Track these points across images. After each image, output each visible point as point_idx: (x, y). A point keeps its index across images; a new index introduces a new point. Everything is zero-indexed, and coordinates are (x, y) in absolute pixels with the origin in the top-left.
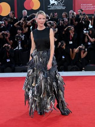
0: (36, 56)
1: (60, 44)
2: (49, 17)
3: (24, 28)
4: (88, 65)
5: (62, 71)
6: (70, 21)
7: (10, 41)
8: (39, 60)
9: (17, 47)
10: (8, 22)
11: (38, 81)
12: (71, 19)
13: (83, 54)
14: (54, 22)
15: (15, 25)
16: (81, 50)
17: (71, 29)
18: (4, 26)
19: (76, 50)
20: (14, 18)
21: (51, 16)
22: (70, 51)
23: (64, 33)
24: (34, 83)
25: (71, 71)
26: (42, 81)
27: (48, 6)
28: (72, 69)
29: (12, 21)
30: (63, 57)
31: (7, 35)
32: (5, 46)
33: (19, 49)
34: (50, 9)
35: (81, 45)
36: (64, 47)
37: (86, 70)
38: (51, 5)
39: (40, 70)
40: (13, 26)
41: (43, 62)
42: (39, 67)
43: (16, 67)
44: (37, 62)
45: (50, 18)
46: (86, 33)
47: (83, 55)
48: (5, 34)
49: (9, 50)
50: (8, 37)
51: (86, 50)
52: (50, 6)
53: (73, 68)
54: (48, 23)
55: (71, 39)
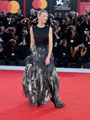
0: (36, 52)
1: (62, 41)
2: (53, 16)
3: (29, 26)
4: (87, 63)
5: (62, 67)
6: (72, 21)
7: (16, 36)
8: (38, 56)
9: (22, 42)
10: (15, 19)
11: (37, 75)
12: (73, 19)
13: (83, 52)
14: (57, 22)
15: (21, 22)
16: (81, 49)
17: (73, 29)
18: (11, 22)
19: (76, 48)
20: (21, 15)
21: (56, 16)
22: (71, 49)
23: (66, 32)
24: (33, 77)
25: (70, 67)
26: (41, 75)
27: (55, 7)
28: (71, 65)
29: (19, 18)
30: (64, 54)
31: (13, 31)
32: (11, 41)
33: (24, 44)
34: (56, 9)
35: (81, 44)
36: (65, 45)
37: (84, 68)
38: (58, 5)
39: (39, 65)
40: (20, 22)
41: (42, 58)
42: (38, 62)
43: (19, 61)
44: (36, 57)
45: (54, 18)
46: (87, 33)
47: (83, 54)
48: (11, 30)
49: (14, 45)
50: (13, 33)
51: (86, 49)
52: (56, 7)
53: (73, 65)
54: (52, 22)
55: (72, 38)
